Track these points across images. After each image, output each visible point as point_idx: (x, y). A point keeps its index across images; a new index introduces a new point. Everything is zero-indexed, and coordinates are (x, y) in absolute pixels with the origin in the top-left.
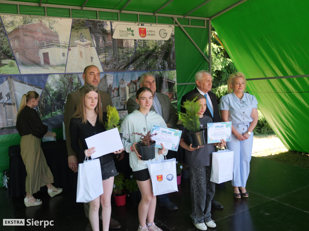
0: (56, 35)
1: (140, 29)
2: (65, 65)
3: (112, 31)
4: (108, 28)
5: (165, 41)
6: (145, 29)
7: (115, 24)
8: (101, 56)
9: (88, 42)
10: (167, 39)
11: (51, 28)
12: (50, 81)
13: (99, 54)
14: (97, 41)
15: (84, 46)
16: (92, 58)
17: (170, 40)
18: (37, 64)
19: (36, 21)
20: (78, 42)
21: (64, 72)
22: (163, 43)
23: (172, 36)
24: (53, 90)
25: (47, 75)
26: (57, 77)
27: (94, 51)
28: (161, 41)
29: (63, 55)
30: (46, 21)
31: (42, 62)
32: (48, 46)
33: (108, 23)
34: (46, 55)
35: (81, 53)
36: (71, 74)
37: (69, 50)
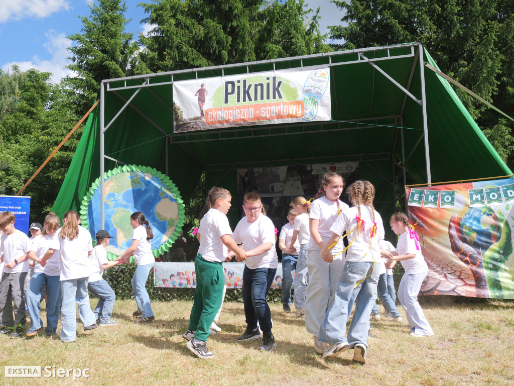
0: (279, 176)
1: (331, 167)
2: (282, 192)
3: (311, 170)
4: (309, 169)
5: (351, 173)
6: (335, 166)
7: (313, 166)
8: (304, 186)
9: (296, 178)
10: (352, 171)
11: (276, 172)
12: (274, 201)
13: (302, 185)
14: (302, 178)
15: (293, 180)
16: (298, 187)
17: (355, 171)
18: (267, 192)
19: (269, 169)
20: (290, 178)
21: (281, 196)
22: (349, 174)
23: (357, 168)
24: (275, 206)
25: (272, 198)
26: (278, 199)
27: (299, 183)
28: (347, 173)
29: (282, 186)
30: (274, 169)
31: (271, 191)
32: (274, 182)
33: (309, 166)
34: (273, 187)
35: (292, 185)
36: (285, 197)
37: (285, 183)
